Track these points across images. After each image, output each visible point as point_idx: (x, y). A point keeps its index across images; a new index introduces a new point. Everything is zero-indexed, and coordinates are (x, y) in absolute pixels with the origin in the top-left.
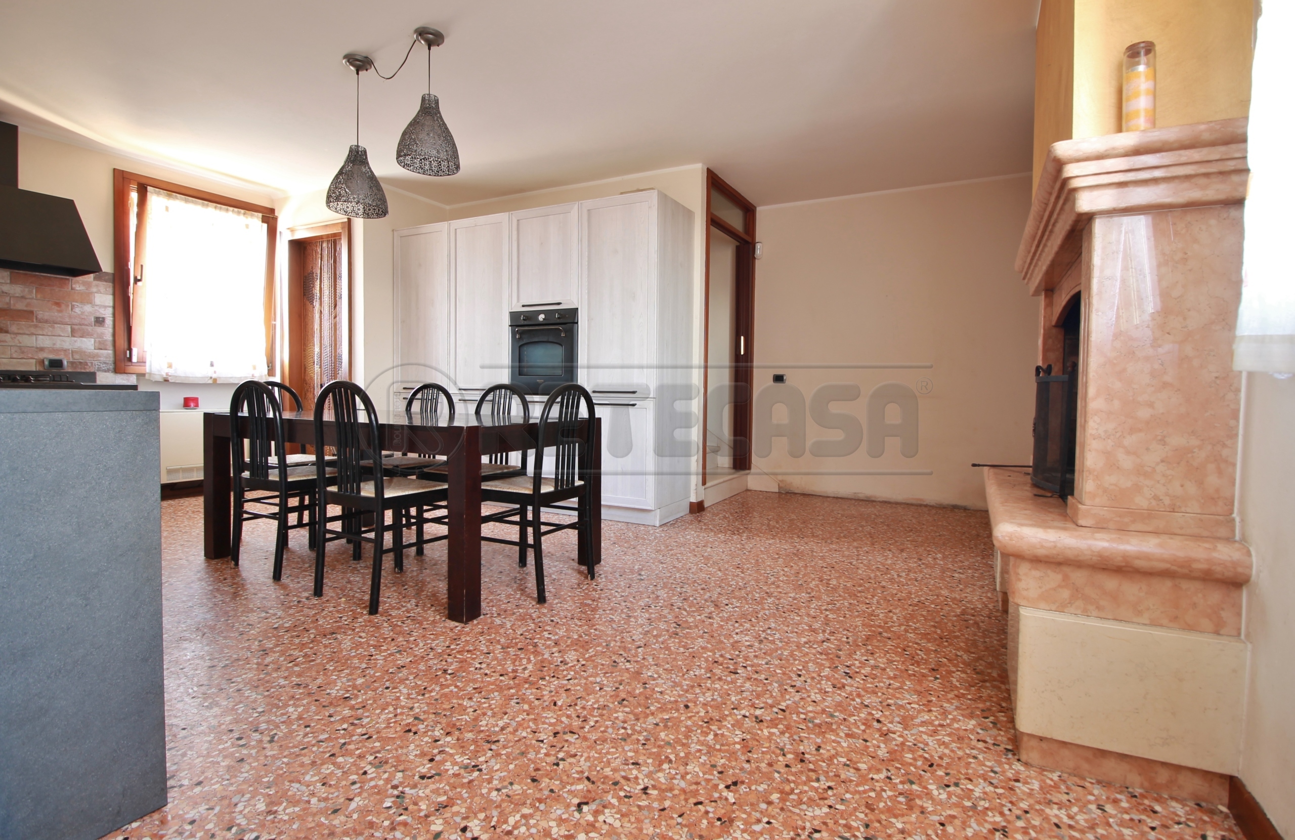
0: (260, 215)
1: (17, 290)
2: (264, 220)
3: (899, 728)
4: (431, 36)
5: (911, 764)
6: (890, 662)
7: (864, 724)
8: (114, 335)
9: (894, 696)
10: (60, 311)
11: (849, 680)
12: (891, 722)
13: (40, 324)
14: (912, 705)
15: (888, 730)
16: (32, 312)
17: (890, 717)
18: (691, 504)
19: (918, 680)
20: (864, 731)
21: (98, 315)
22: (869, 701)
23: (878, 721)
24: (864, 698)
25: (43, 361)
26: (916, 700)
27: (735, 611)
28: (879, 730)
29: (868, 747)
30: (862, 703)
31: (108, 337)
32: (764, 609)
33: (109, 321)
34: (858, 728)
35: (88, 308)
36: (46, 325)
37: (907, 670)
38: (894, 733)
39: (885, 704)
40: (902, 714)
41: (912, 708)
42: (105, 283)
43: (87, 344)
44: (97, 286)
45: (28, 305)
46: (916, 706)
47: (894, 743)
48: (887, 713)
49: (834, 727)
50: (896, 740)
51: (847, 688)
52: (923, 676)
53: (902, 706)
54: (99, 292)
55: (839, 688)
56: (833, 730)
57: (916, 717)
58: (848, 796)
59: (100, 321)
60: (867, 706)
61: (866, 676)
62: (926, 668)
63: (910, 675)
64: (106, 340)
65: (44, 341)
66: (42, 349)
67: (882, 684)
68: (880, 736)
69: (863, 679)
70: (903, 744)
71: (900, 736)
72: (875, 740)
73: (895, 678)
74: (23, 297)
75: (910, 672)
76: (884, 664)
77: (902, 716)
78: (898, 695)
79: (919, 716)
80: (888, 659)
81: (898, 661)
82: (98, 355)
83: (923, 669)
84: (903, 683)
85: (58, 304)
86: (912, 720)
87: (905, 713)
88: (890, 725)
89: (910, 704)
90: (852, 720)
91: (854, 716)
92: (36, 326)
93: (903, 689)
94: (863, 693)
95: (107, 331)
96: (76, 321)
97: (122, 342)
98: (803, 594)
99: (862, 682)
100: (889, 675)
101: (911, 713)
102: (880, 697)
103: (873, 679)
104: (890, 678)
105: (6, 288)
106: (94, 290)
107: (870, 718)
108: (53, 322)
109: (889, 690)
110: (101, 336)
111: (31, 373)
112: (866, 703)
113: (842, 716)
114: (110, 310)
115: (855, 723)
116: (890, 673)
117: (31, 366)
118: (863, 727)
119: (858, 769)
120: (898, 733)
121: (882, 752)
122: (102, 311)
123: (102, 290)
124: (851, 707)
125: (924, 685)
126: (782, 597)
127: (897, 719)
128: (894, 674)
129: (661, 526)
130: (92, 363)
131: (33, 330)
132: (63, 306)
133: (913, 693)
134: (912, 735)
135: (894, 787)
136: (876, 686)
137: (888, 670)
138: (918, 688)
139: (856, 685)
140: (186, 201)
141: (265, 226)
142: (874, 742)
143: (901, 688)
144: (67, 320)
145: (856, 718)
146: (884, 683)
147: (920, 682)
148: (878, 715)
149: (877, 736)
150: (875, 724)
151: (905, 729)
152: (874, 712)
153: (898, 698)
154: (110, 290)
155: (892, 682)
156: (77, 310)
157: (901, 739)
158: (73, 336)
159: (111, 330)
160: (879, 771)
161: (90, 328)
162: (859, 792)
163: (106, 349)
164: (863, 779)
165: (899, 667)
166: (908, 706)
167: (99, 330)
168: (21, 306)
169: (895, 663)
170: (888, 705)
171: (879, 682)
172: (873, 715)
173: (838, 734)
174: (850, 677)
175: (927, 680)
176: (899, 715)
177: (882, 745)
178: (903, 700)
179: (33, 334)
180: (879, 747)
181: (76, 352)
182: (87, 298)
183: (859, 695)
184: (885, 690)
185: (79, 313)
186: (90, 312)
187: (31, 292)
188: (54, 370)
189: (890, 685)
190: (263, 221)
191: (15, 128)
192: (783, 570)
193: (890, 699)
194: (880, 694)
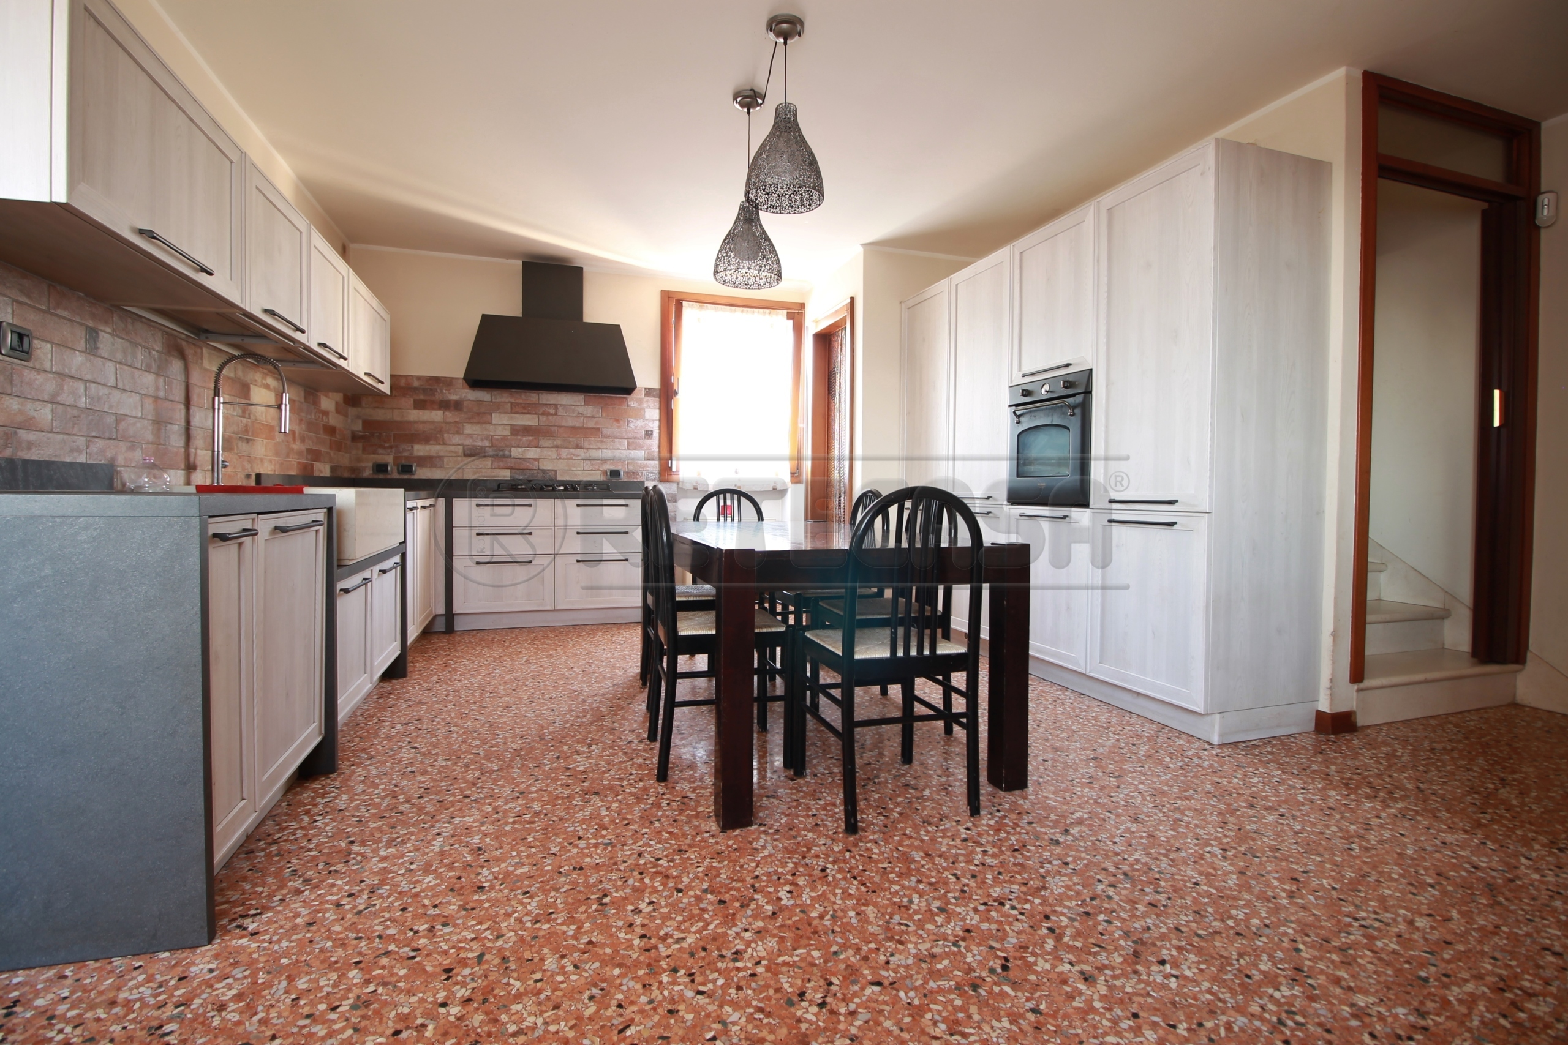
0: (785, 312)
1: (588, 410)
2: (790, 316)
4: (785, 26)
8: (659, 447)
10: (619, 427)
13: (605, 439)
16: (598, 429)
18: (1320, 715)
21: (648, 428)
25: (606, 472)
27: (1165, 987)
31: (655, 449)
32: (1240, 1010)
33: (656, 434)
35: (640, 423)
36: (609, 440)
42: (653, 398)
43: (639, 456)
44: (647, 401)
45: (597, 423)
54: (649, 407)
59: (649, 434)
64: (654, 452)
65: (607, 454)
66: (605, 462)
74: (593, 417)
82: (647, 466)
85: (617, 421)
92: (602, 442)
95: (654, 443)
96: (630, 435)
97: (665, 454)
98: (1401, 1011)
105: (581, 410)
106: (645, 405)
108: (614, 437)
110: (649, 447)
111: (596, 483)
114: (657, 424)
117: (597, 476)
122: (651, 424)
123: (652, 405)
126: (1326, 996)
129: (1222, 746)
130: (642, 473)
131: (600, 445)
132: (621, 423)
140: (716, 310)
141: (791, 322)
144: (624, 434)
154: (657, 404)
156: (632, 425)
158: (628, 448)
159: (657, 442)
161: (641, 441)
163: (653, 460)
167: (648, 442)
168: (591, 424)
179: (599, 448)
181: (630, 463)
182: (639, 414)
185: (633, 427)
186: (642, 427)
187: (598, 412)
188: (614, 479)
190: (789, 318)
191: (581, 269)
192: (1411, 923)
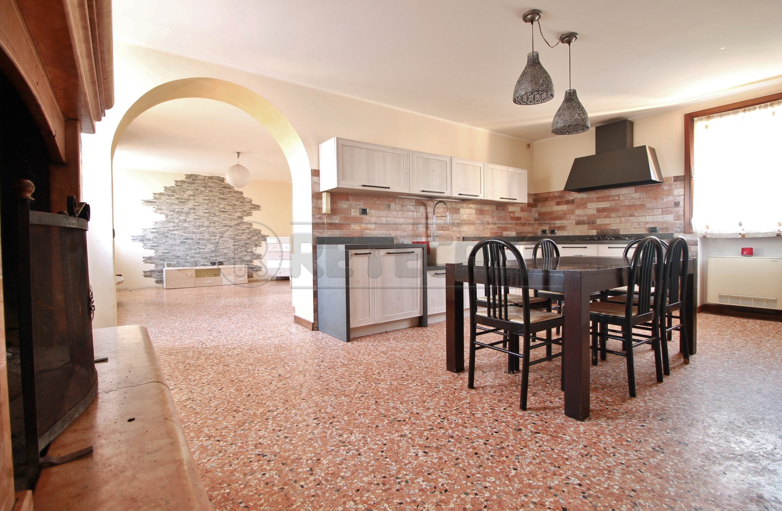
1: (637, 195)
3: (205, 444)
5: (189, 432)
6: (247, 485)
7: (224, 435)
8: (684, 211)
9: (222, 459)
10: (657, 202)
11: (257, 452)
12: (211, 444)
13: (647, 211)
14: (206, 460)
15: (210, 440)
16: (644, 205)
17: (214, 446)
19: (214, 481)
20: (222, 433)
21: (676, 201)
22: (233, 448)
23: (218, 441)
24: (238, 447)
25: (649, 229)
26: (206, 465)
28: (215, 437)
29: (214, 428)
30: (236, 444)
31: (681, 213)
33: (682, 204)
34: (226, 432)
35: (670, 198)
36: (650, 210)
37: (229, 485)
38: (206, 440)
39: (223, 451)
40: (209, 451)
41: (205, 458)
42: (680, 182)
43: (670, 218)
44: (675, 185)
45: (642, 201)
46: (204, 461)
47: (203, 436)
48: (217, 447)
49: (237, 427)
50: (203, 437)
51: (253, 447)
52: (213, 487)
53: (213, 456)
54: (676, 188)
55: (257, 444)
56: (236, 425)
57: (199, 454)
58: (208, 412)
59: (677, 204)
60: (232, 444)
61: (251, 461)
62: (216, 497)
63: (223, 481)
64: (680, 215)
65: (649, 219)
66: (647, 223)
67: (236, 462)
68: (212, 435)
69: (250, 458)
70: (199, 438)
71: (202, 440)
72: (213, 432)
73: (232, 473)
74: (640, 198)
75: (225, 485)
76: (249, 480)
77: (208, 450)
78: (220, 461)
79: (198, 456)
80: (251, 486)
81: (242, 490)
82: (675, 224)
83: (218, 495)
84: (223, 472)
85: (656, 199)
86: (201, 452)
87: (208, 453)
88: (211, 442)
89: (209, 460)
90: (232, 434)
91: (233, 436)
92: (646, 212)
93: (220, 468)
94: (241, 450)
95: (680, 209)
96: (664, 206)
97: (687, 215)
99: (249, 456)
100: (238, 472)
101: (205, 455)
102: (230, 453)
103: (244, 463)
104: (235, 470)
105: (633, 195)
106: (674, 187)
107: (224, 440)
108: (652, 209)
109: (228, 461)
110: (678, 212)
112: (233, 445)
113: (238, 432)
114: (682, 197)
115: (229, 433)
116: (238, 475)
117: (643, 231)
118: (223, 434)
119: (211, 419)
120: (204, 441)
121: (206, 430)
122: (678, 198)
123: (678, 186)
124: (239, 439)
125: (207, 480)
127: (210, 447)
128: (234, 475)
130: (672, 228)
131: (644, 214)
132: (658, 199)
133: (212, 469)
134: (196, 444)
135: (192, 422)
136: (238, 459)
137: (242, 476)
138: (210, 474)
139: (250, 452)
142: (213, 431)
143: (222, 467)
144: (660, 206)
145: (231, 436)
146: (235, 465)
147: (213, 481)
148: (221, 443)
149: (213, 434)
150: (219, 439)
151: (202, 445)
152: (225, 443)
153: (218, 459)
154: (681, 185)
155: (231, 468)
156: (665, 200)
157: (200, 439)
158: (662, 214)
159: (683, 209)
160: (202, 423)
161: (671, 209)
162: (204, 414)
163: (680, 220)
164: (206, 418)
165: (237, 485)
166: (209, 458)
167: (676, 209)
168: (639, 203)
169: (242, 486)
170: (221, 452)
171: (239, 463)
172: (224, 442)
173: (232, 425)
174: (259, 455)
175: (208, 485)
176: (211, 449)
177: (208, 432)
178: (214, 460)
179: (644, 216)
180: (209, 431)
181: (664, 223)
182: (669, 193)
183: (242, 447)
184: (231, 459)
185: (666, 201)
186: (672, 200)
187: (643, 195)
189: (231, 465)
191: (632, 120)
193: (222, 456)
194: (231, 455)
